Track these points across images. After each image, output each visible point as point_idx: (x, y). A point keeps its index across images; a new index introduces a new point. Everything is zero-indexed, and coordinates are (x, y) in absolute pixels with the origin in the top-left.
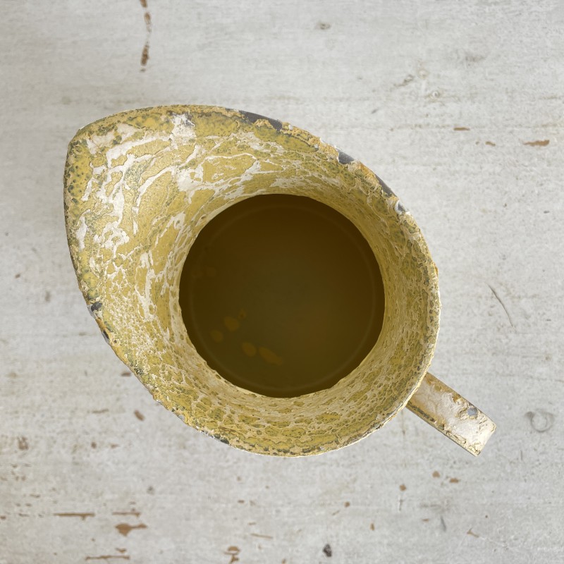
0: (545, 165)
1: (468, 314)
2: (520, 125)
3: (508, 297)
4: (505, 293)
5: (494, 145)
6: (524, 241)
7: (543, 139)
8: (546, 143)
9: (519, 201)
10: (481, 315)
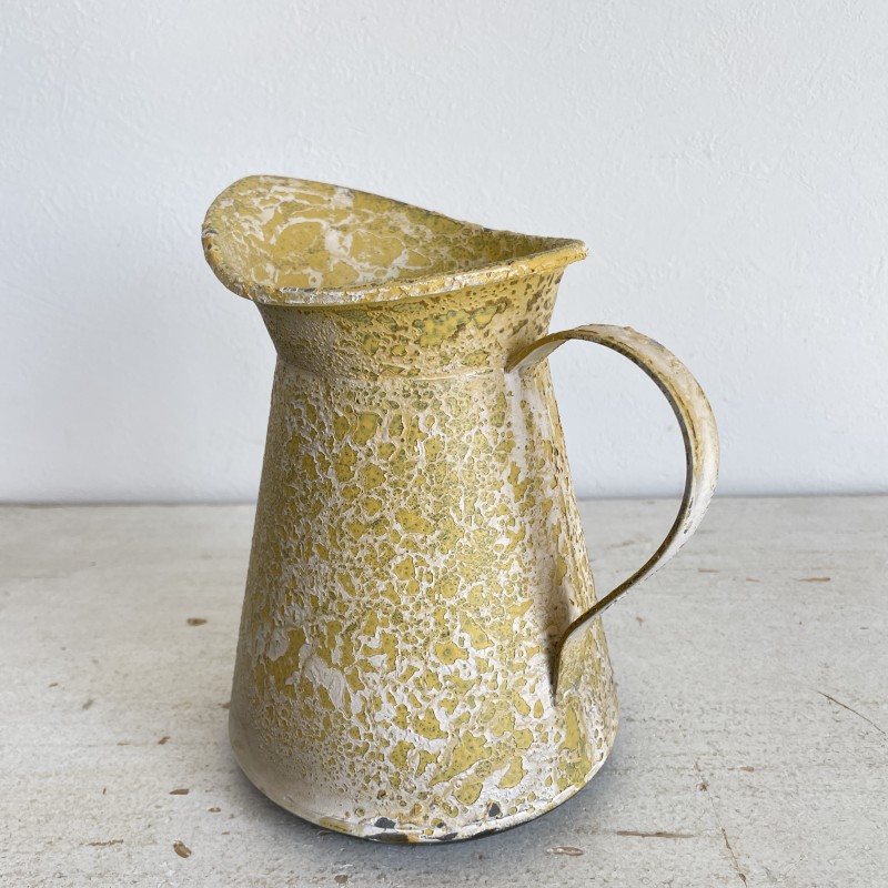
0: (837, 594)
1: (799, 720)
2: (784, 568)
3: (857, 703)
4: (849, 699)
5: (757, 581)
6: (849, 652)
7: (822, 577)
8: (828, 579)
9: (818, 620)
10: (823, 720)
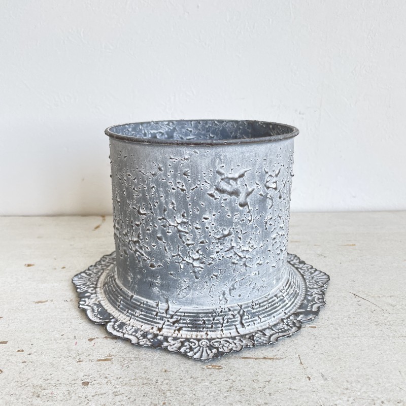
0: (359, 251)
2: (333, 241)
3: (369, 297)
4: (365, 295)
5: (319, 246)
6: (365, 275)
7: (351, 244)
8: (354, 245)
9: (349, 262)
10: (352, 305)
